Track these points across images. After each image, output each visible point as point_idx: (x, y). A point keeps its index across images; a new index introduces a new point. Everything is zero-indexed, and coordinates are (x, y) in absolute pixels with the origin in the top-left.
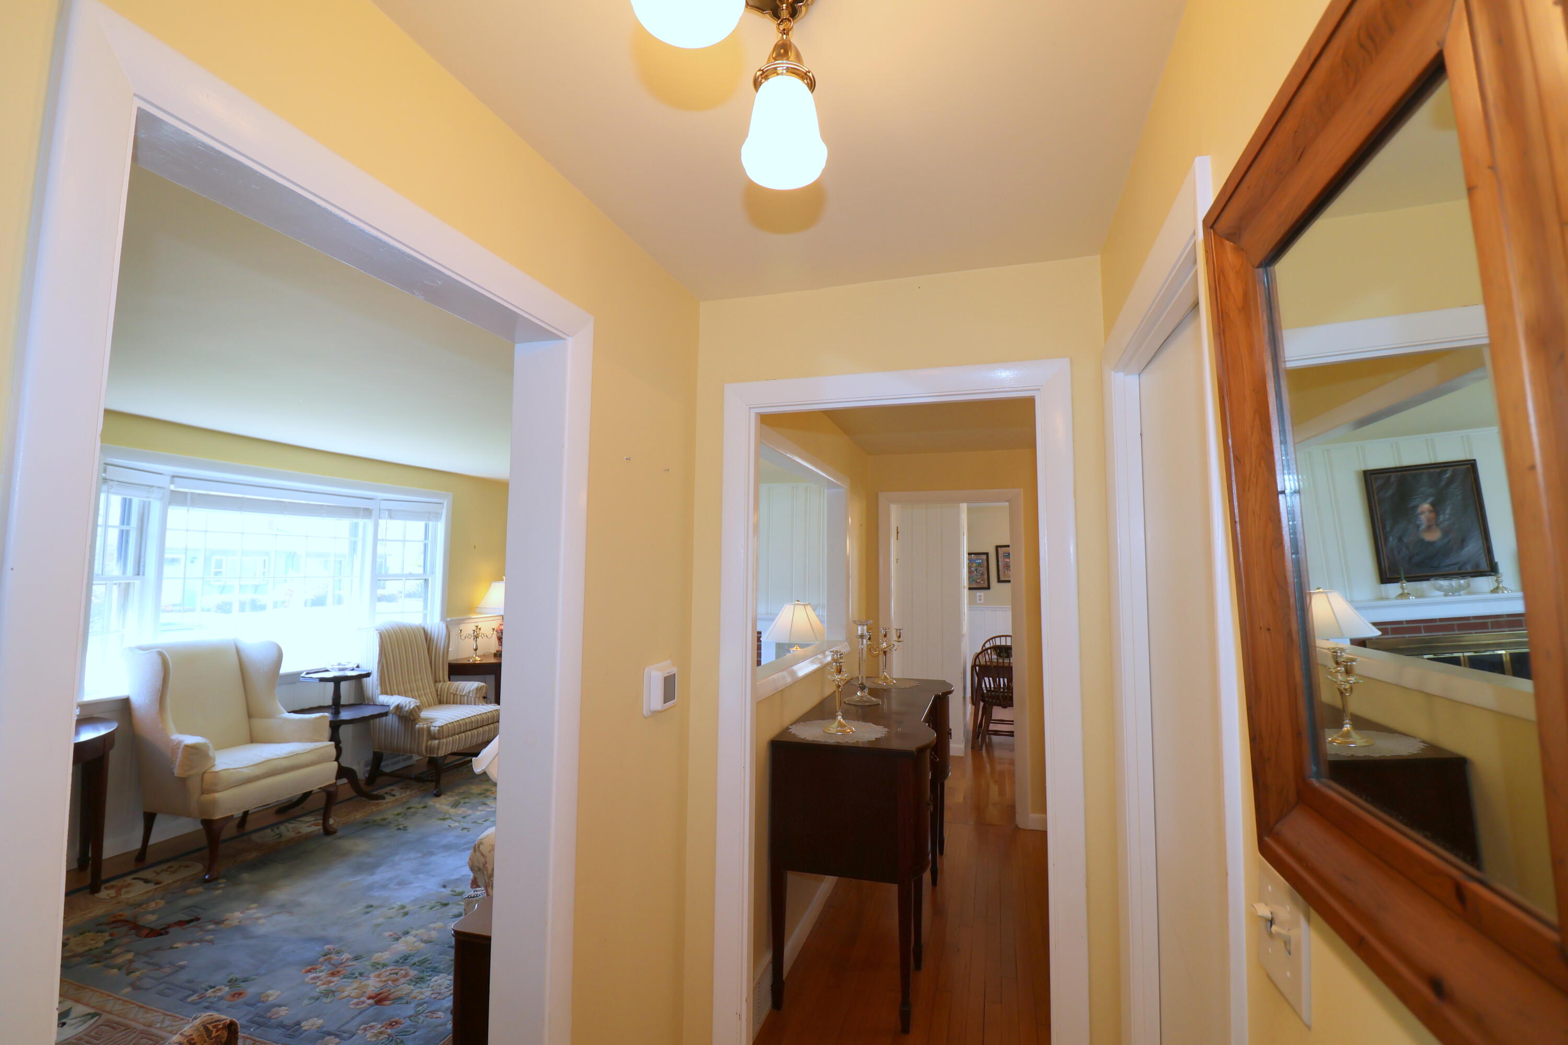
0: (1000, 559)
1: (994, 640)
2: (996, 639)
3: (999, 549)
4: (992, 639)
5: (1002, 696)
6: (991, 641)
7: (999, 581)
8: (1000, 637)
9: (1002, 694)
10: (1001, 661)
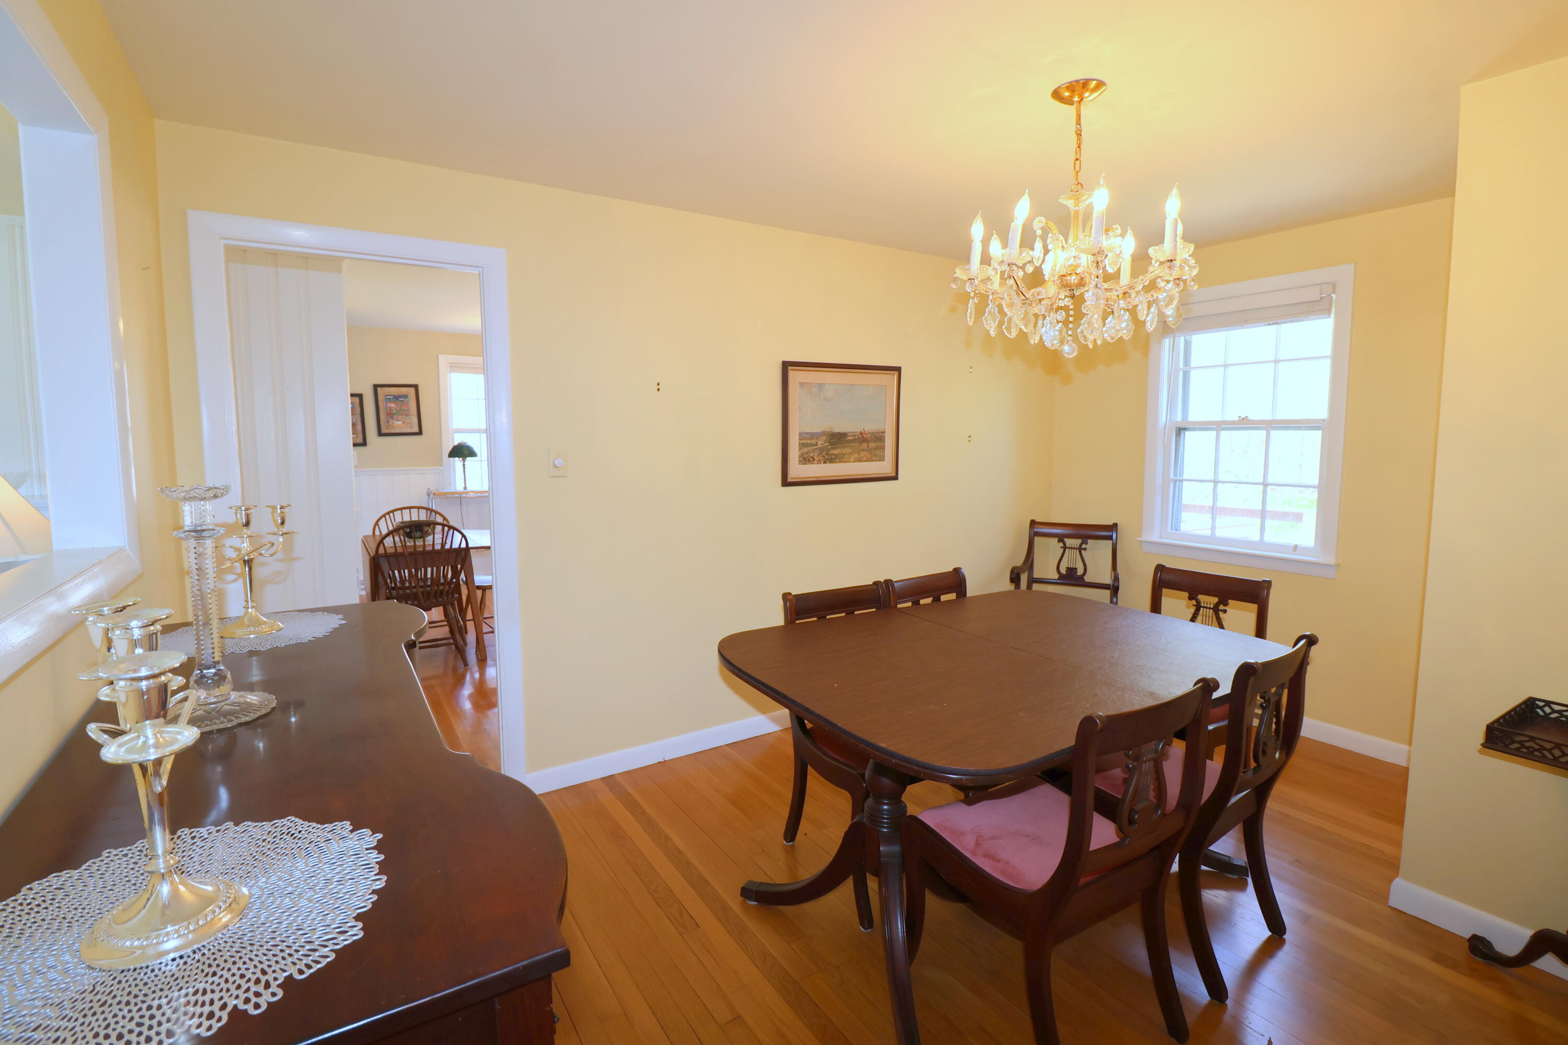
0: (381, 404)
1: (391, 514)
2: (395, 513)
3: (379, 389)
4: (388, 513)
5: (423, 593)
6: (387, 516)
7: (380, 434)
8: (401, 509)
9: (422, 589)
10: (410, 543)
